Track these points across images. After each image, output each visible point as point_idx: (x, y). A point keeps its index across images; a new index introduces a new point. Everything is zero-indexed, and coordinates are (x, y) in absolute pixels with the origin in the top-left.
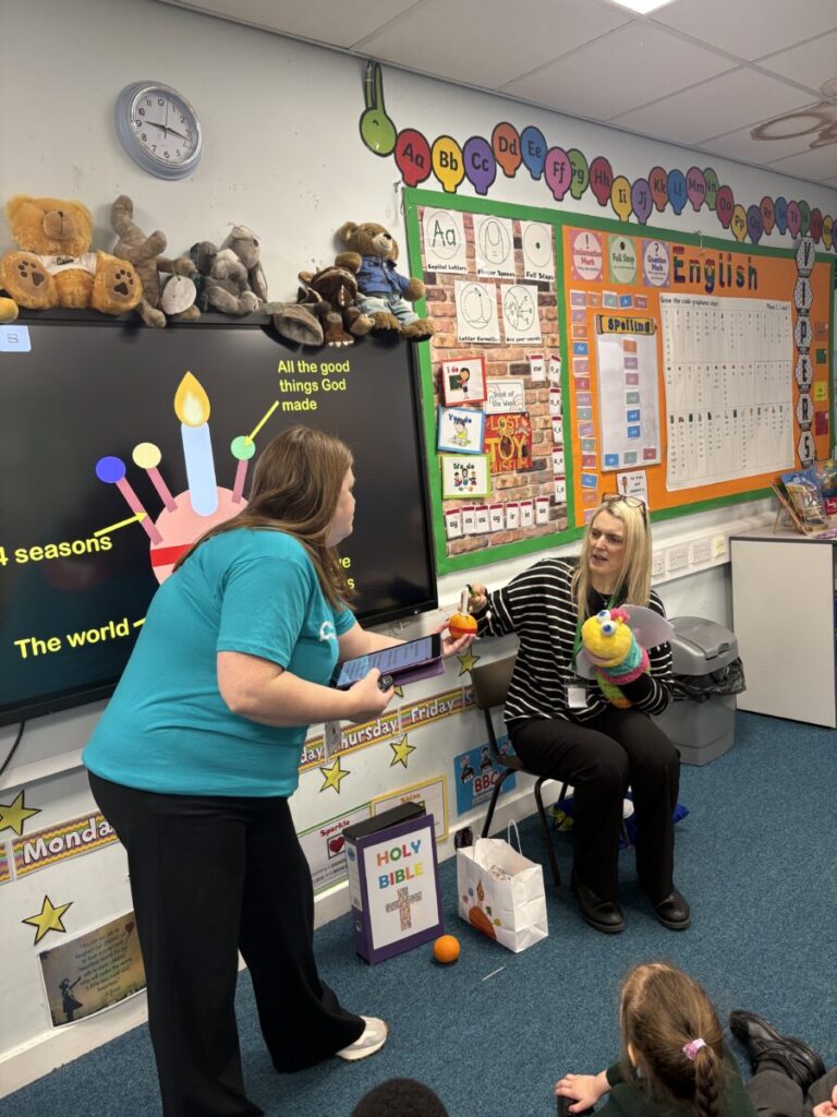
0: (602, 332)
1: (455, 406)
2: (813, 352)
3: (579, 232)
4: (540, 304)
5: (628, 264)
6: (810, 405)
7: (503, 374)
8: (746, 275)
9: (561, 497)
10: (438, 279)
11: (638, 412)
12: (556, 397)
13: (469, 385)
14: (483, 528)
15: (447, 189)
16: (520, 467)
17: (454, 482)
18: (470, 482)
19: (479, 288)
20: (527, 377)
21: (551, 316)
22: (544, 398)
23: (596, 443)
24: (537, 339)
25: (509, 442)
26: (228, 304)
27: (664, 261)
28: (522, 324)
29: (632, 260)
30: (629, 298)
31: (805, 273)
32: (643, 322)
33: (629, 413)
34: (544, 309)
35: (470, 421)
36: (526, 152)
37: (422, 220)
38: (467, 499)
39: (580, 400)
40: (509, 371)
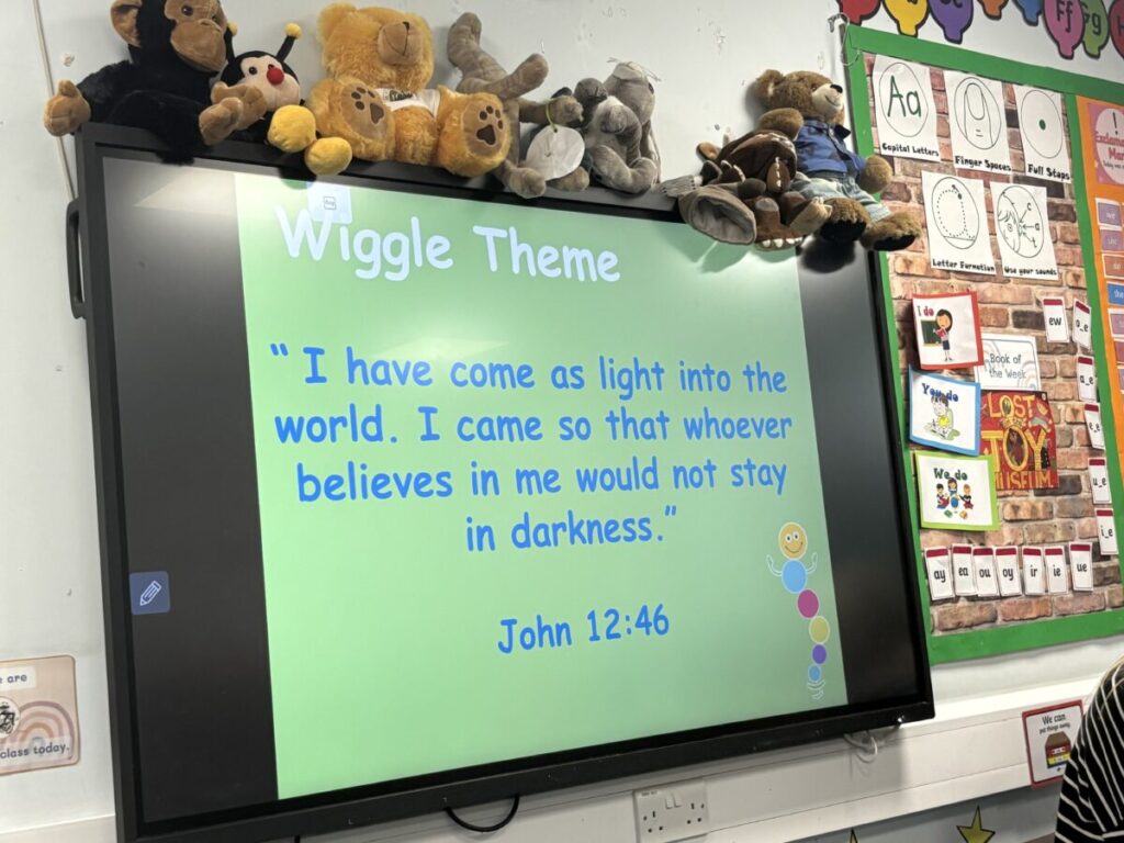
1: (933, 370)
3: (1104, 108)
4: (1051, 218)
7: (1002, 325)
9: (1109, 546)
10: (898, 167)
12: (1087, 371)
13: (952, 337)
14: (986, 588)
15: (903, 31)
16: (1039, 485)
17: (936, 501)
18: (961, 503)
19: (958, 185)
20: (1040, 334)
21: (1070, 238)
22: (1069, 372)
24: (1051, 272)
25: (1020, 441)
26: (619, 174)
28: (1027, 249)
34: (1059, 225)
35: (956, 399)
37: (871, 75)
40: (1011, 321)
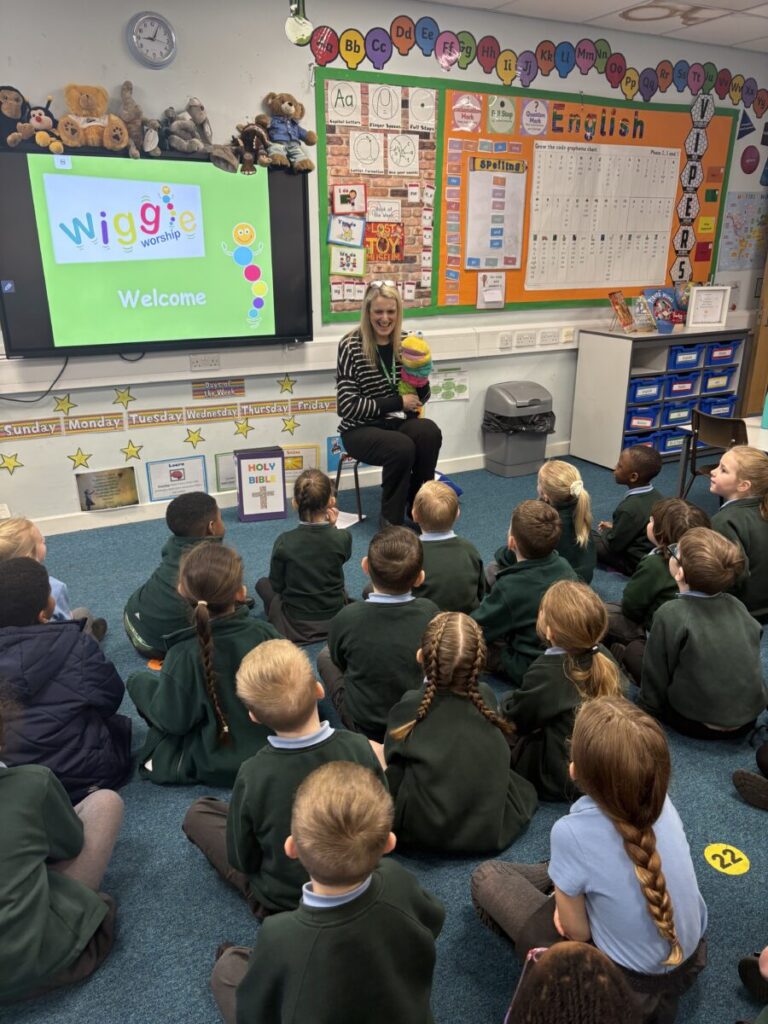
0: (474, 170)
1: (343, 214)
2: (702, 192)
3: (461, 95)
4: (421, 148)
5: (507, 118)
6: (690, 236)
7: (384, 194)
8: (630, 127)
9: (426, 283)
10: (337, 130)
11: (502, 230)
12: (429, 214)
13: (356, 201)
15: (350, 67)
16: (393, 259)
17: (340, 264)
18: (351, 266)
19: (370, 136)
20: (404, 199)
21: (429, 157)
22: (417, 214)
23: (462, 249)
24: (415, 173)
25: (385, 241)
26: (179, 145)
27: (543, 115)
28: (403, 162)
29: (510, 115)
30: (504, 145)
31: (701, 125)
32: (514, 163)
33: (493, 230)
34: (424, 152)
35: (355, 225)
36: (419, 37)
37: (327, 89)
38: (349, 276)
39: (450, 217)
40: (389, 194)
